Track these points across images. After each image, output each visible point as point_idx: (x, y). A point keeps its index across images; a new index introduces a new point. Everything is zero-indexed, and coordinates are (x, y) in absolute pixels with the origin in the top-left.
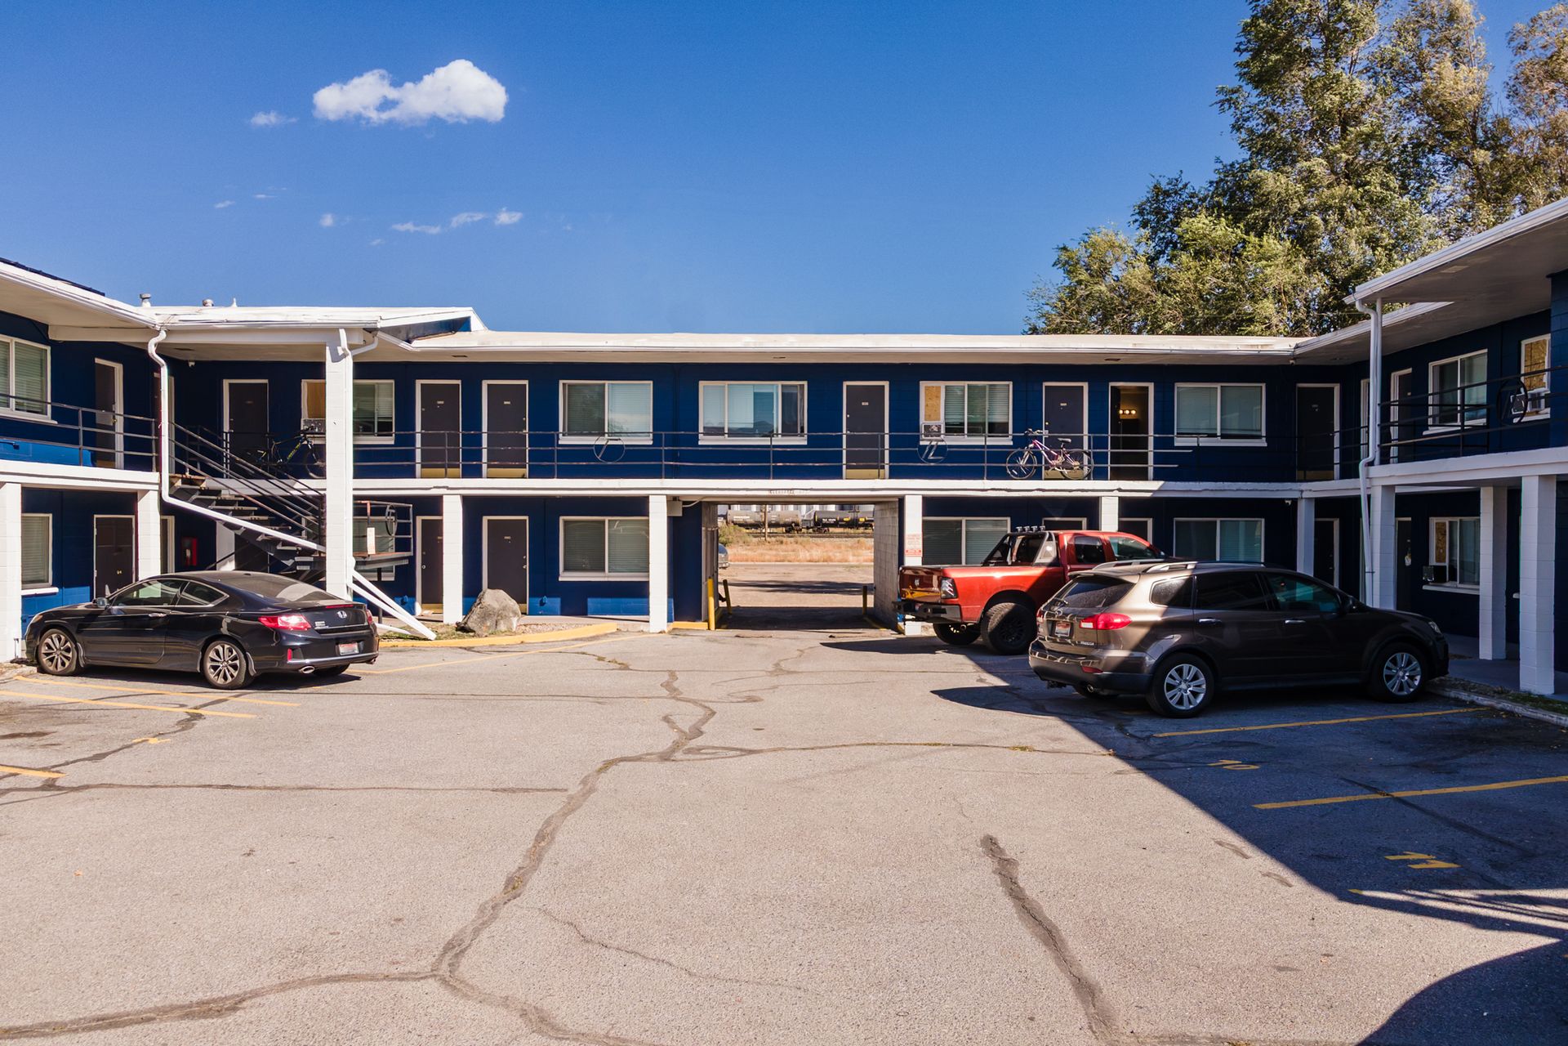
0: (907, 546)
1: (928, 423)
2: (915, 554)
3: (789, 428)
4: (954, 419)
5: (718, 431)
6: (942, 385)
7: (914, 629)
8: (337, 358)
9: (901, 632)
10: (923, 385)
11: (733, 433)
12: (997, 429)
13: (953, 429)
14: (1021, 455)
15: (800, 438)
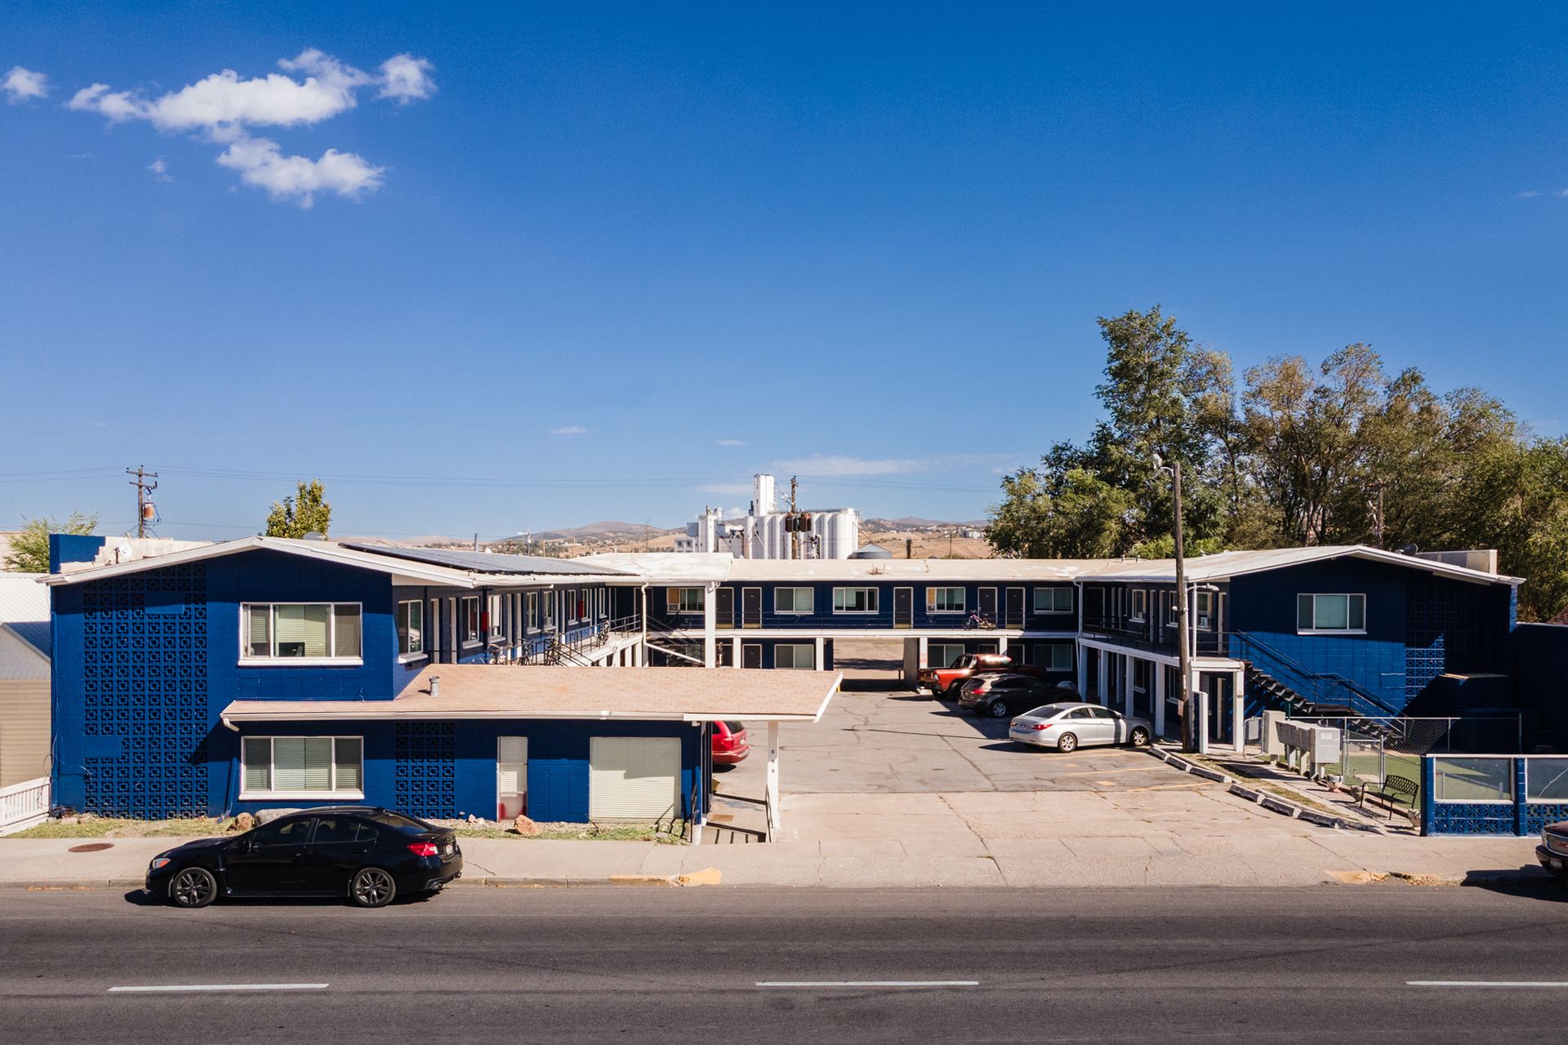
0: (921, 658)
1: (930, 604)
2: (924, 661)
3: (871, 607)
4: (941, 602)
5: (841, 608)
6: (936, 588)
7: (924, 692)
9: (918, 693)
10: (928, 588)
11: (848, 609)
12: (960, 607)
13: (940, 607)
14: (967, 621)
15: (876, 612)
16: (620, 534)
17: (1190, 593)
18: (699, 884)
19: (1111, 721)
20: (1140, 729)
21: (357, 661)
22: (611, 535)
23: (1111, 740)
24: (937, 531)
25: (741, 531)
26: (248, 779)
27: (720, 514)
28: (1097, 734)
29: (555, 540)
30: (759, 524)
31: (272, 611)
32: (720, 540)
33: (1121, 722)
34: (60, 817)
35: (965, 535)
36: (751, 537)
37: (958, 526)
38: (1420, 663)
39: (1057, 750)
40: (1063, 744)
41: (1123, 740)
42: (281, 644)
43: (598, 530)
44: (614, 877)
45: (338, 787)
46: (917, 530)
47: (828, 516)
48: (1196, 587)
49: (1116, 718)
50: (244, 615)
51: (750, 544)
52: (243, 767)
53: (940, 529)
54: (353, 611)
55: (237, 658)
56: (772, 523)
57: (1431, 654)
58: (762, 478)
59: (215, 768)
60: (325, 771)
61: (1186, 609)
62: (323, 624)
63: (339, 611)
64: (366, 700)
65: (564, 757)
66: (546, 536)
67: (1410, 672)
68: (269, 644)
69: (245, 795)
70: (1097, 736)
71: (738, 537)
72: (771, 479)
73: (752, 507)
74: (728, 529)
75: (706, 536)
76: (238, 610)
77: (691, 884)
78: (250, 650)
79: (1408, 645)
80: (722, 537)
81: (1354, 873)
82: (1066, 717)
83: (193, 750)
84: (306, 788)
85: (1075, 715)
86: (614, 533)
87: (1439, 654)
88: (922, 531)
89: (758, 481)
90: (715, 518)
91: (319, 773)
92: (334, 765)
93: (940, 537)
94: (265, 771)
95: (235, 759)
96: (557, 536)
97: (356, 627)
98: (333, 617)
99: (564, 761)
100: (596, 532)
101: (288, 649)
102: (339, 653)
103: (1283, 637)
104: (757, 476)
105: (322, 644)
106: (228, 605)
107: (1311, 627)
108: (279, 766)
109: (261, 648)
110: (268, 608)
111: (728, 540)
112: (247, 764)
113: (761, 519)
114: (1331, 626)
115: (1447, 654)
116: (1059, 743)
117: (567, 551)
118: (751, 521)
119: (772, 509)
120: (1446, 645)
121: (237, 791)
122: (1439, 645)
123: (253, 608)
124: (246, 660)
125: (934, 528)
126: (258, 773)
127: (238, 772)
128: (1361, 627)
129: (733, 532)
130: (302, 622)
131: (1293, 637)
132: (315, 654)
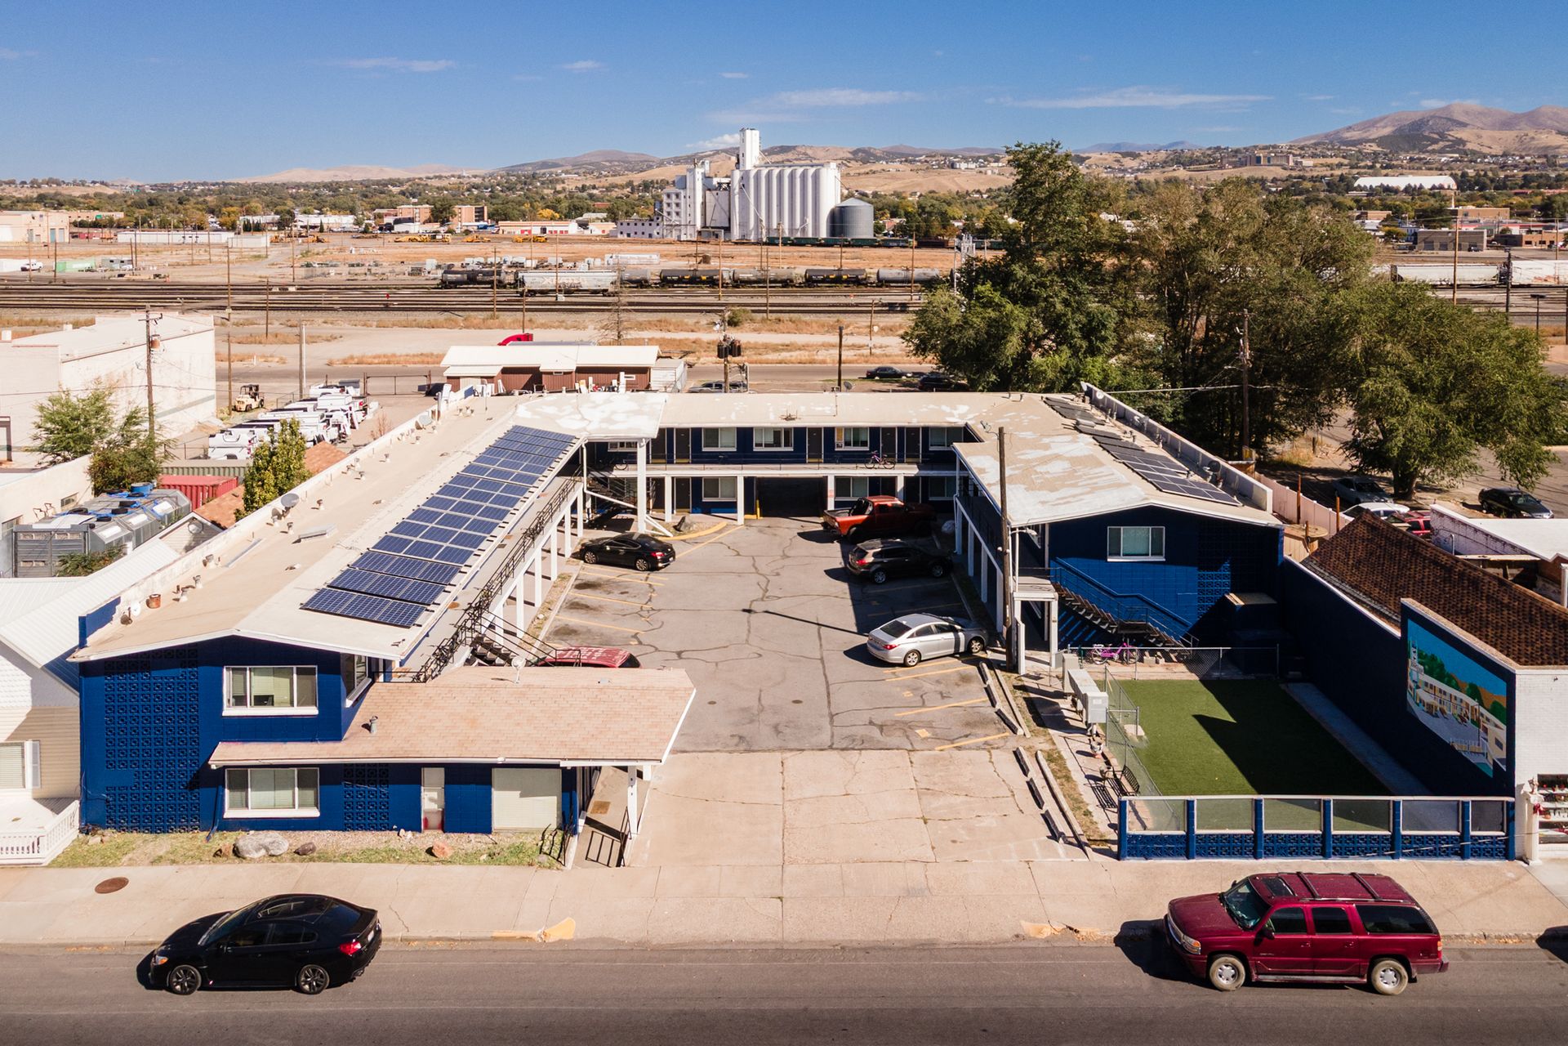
0: (829, 494)
1: (838, 442)
2: (832, 497)
3: (787, 445)
4: (848, 439)
8: (641, 447)
11: (766, 445)
13: (847, 444)
14: (870, 459)
15: (791, 449)
16: (616, 163)
17: (1013, 536)
18: (557, 939)
19: (951, 635)
20: (977, 639)
21: (313, 711)
22: (608, 164)
23: (952, 651)
24: (926, 161)
25: (728, 184)
26: (230, 800)
27: (707, 166)
28: (939, 647)
29: (552, 170)
30: (745, 177)
31: (248, 672)
32: (708, 192)
33: (961, 634)
34: (87, 834)
35: (952, 166)
36: (737, 190)
37: (945, 155)
38: (1210, 584)
39: (904, 665)
40: (909, 660)
41: (962, 649)
42: (255, 697)
43: (593, 160)
44: (496, 934)
45: (300, 806)
46: (906, 161)
47: (811, 171)
48: (1018, 530)
49: (955, 631)
50: (227, 675)
51: (737, 197)
52: (227, 791)
53: (928, 159)
54: (311, 672)
55: (221, 709)
56: (757, 177)
57: (1219, 577)
58: (748, 132)
59: (206, 793)
60: (290, 792)
61: (1009, 551)
62: (288, 680)
63: (299, 672)
64: (321, 740)
65: (472, 783)
66: (545, 165)
67: (1200, 592)
68: (246, 696)
69: (229, 814)
70: (938, 650)
71: (725, 189)
72: (756, 133)
73: (738, 160)
74: (715, 181)
75: (694, 189)
76: (222, 672)
77: (551, 940)
78: (232, 700)
79: (1199, 569)
80: (709, 190)
81: (1039, 925)
82: (912, 636)
83: (189, 779)
84: (275, 807)
85: (920, 633)
86: (610, 162)
87: (1225, 577)
88: (911, 162)
89: (744, 135)
90: (702, 170)
91: (284, 795)
92: (296, 789)
93: (927, 168)
94: (244, 793)
95: (220, 787)
96: (556, 165)
97: (313, 682)
98: (295, 676)
99: (473, 786)
100: (593, 161)
101: (262, 700)
102: (300, 704)
103: (1095, 563)
104: (743, 130)
105: (287, 698)
106: (214, 668)
107: (1119, 554)
108: (255, 789)
109: (240, 700)
110: (245, 669)
111: (715, 192)
112: (229, 788)
113: (747, 173)
114: (1137, 552)
115: (1233, 577)
116: (905, 660)
117: (564, 183)
118: (737, 175)
119: (757, 163)
120: (1232, 569)
121: (223, 811)
122: (1225, 570)
123: (233, 669)
124: (229, 711)
125: (923, 158)
126: (238, 794)
127: (223, 796)
128: (1160, 554)
129: (720, 184)
130: (271, 679)
131: (1102, 562)
132: (282, 704)
